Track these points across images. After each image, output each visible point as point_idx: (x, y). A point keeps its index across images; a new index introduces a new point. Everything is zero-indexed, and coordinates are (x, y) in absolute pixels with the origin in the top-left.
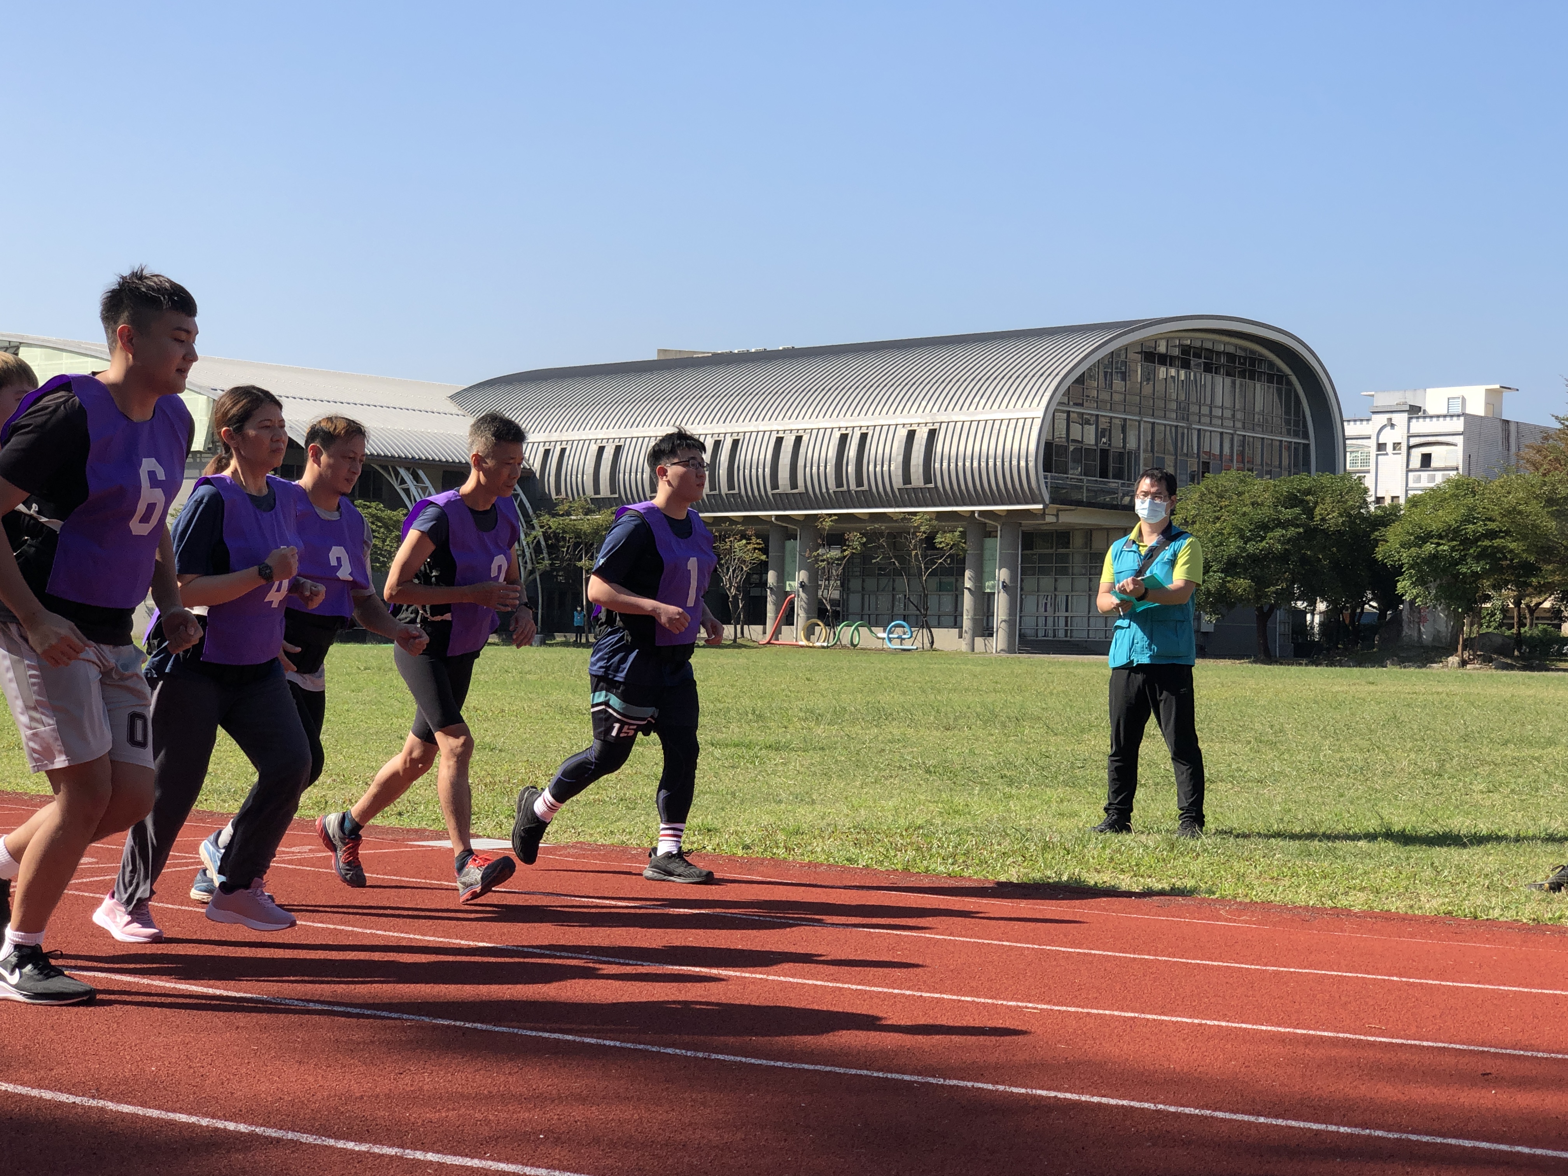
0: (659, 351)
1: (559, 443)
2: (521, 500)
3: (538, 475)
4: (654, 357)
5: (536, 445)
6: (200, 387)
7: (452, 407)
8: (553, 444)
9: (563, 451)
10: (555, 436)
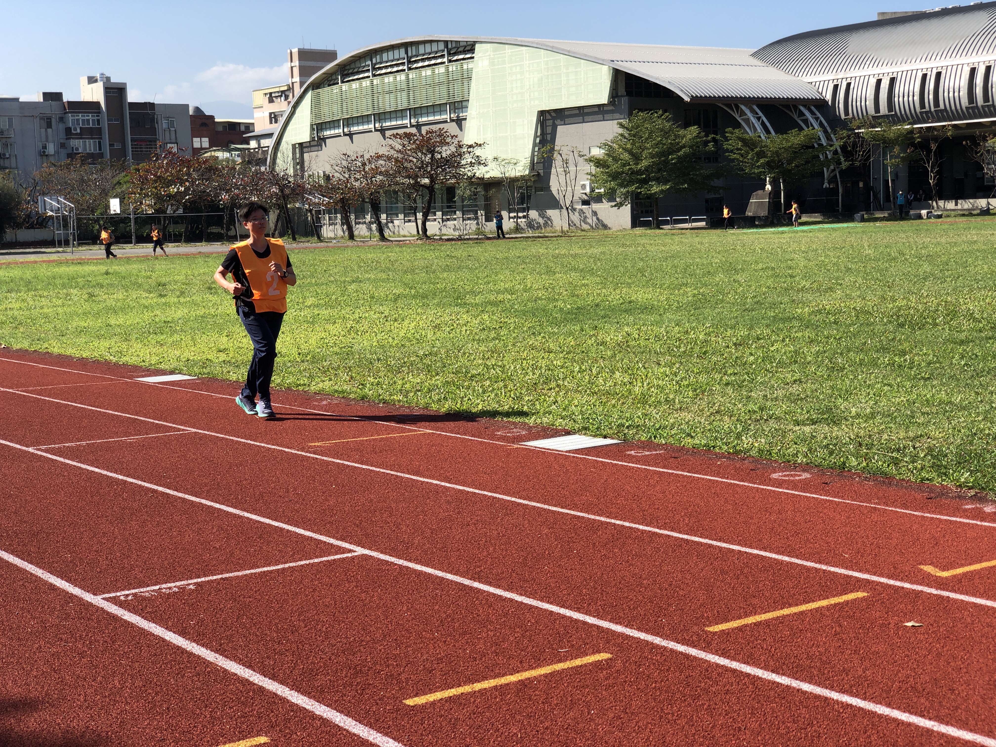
0: (879, 14)
1: (844, 80)
2: (821, 121)
3: (830, 103)
4: (875, 18)
5: (827, 82)
6: (603, 60)
7: (755, 62)
8: (840, 80)
9: (849, 85)
10: (841, 75)
